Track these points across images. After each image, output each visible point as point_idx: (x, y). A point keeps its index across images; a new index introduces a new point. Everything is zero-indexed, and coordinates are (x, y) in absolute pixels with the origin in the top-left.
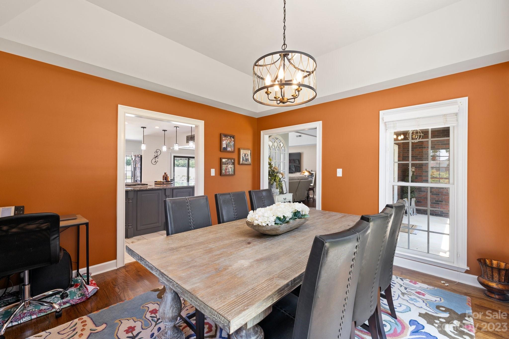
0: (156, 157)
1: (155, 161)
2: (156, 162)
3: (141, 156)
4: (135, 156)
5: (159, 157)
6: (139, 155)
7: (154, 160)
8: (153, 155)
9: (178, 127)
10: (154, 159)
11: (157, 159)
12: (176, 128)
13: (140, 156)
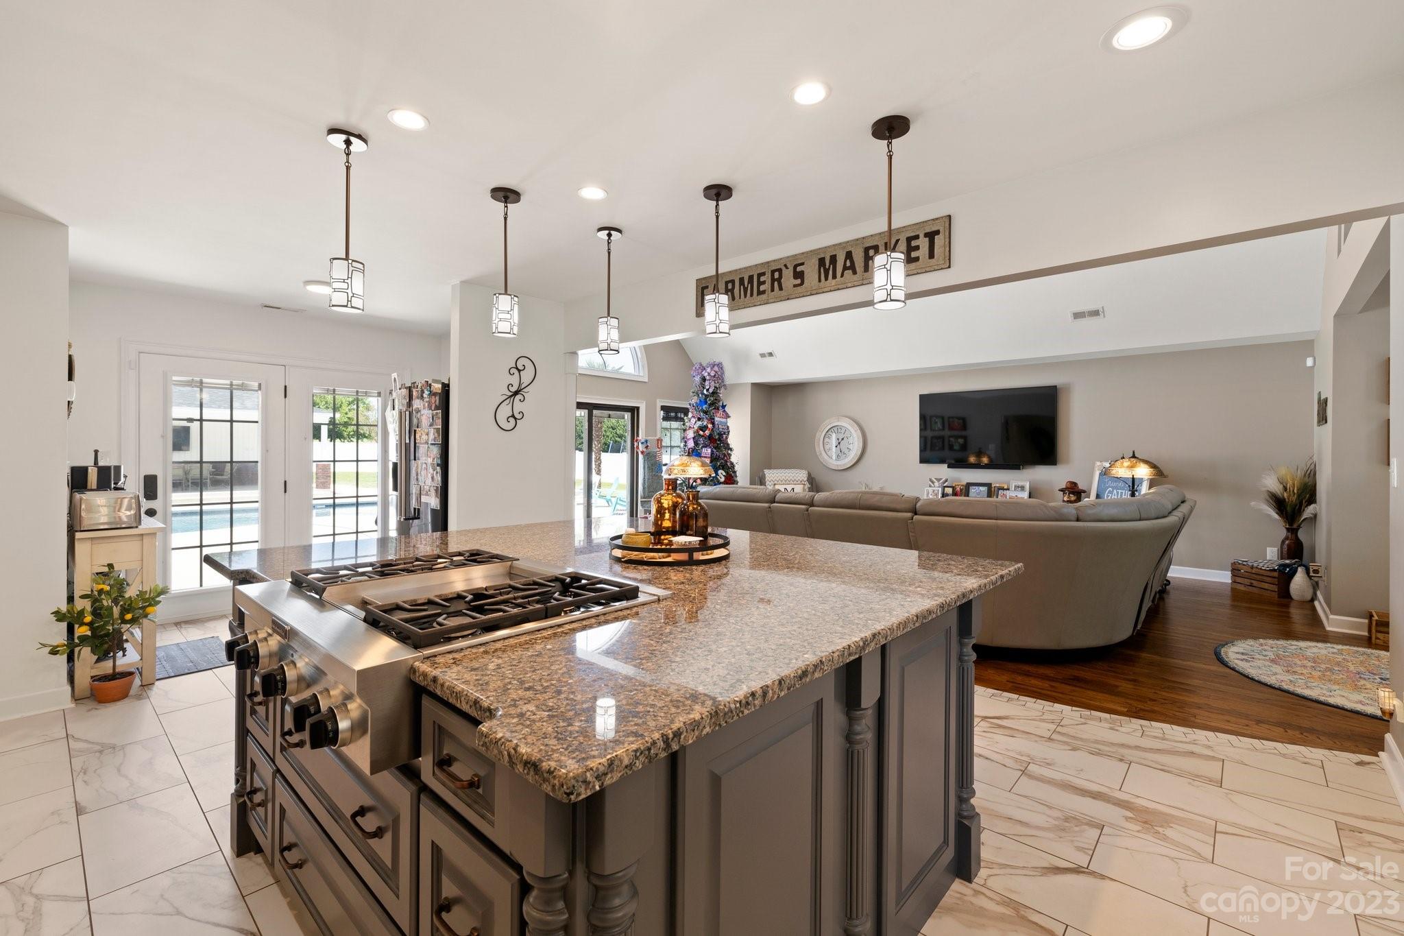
0: (516, 393)
1: (510, 414)
2: (516, 419)
3: (446, 388)
4: (410, 389)
5: (530, 393)
6: (436, 381)
7: (505, 411)
8: (503, 382)
9: (619, 231)
10: (508, 401)
11: (518, 406)
12: (609, 235)
13: (437, 387)
